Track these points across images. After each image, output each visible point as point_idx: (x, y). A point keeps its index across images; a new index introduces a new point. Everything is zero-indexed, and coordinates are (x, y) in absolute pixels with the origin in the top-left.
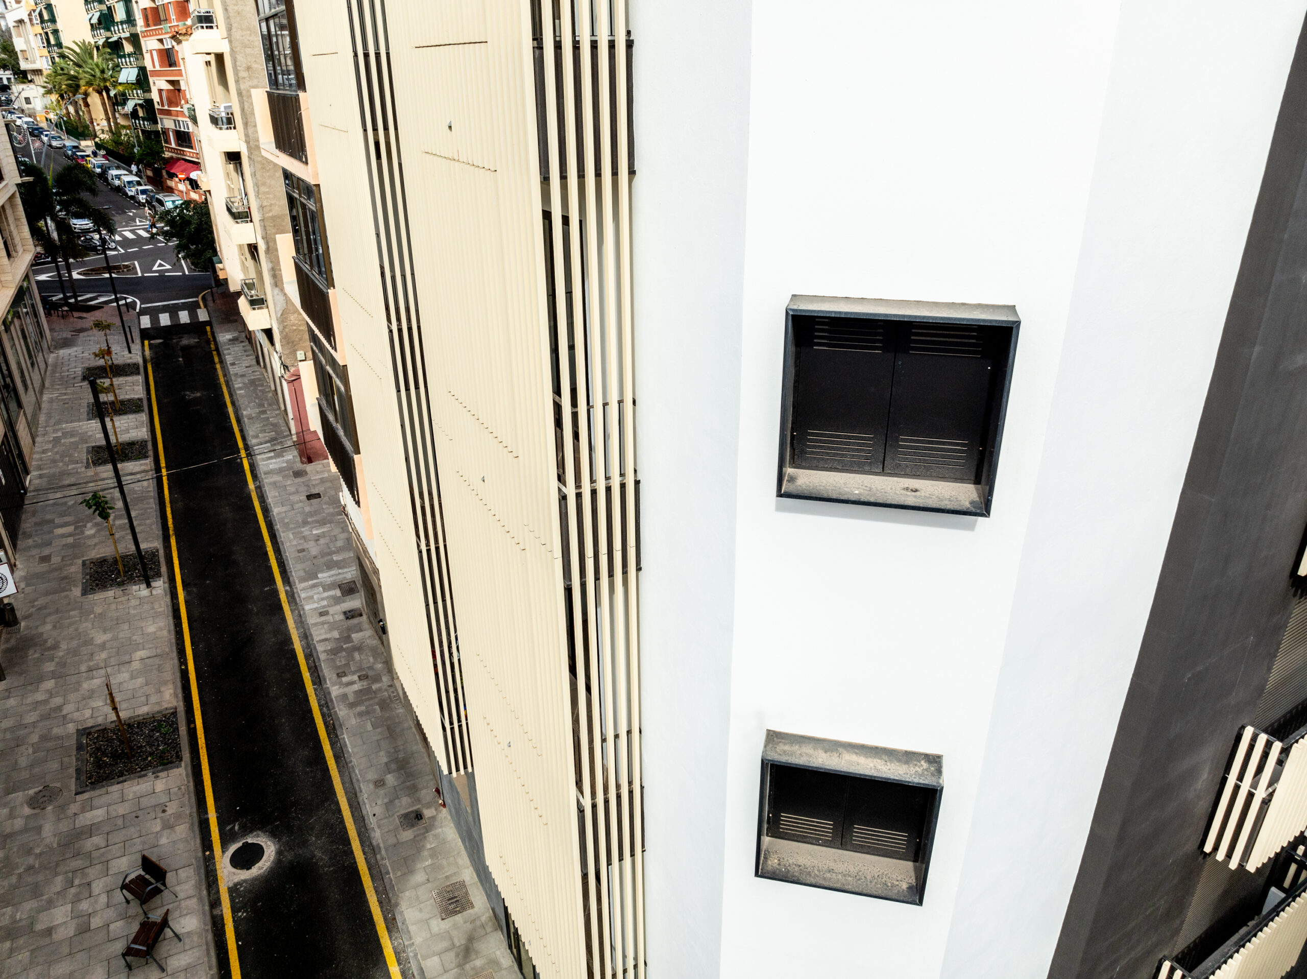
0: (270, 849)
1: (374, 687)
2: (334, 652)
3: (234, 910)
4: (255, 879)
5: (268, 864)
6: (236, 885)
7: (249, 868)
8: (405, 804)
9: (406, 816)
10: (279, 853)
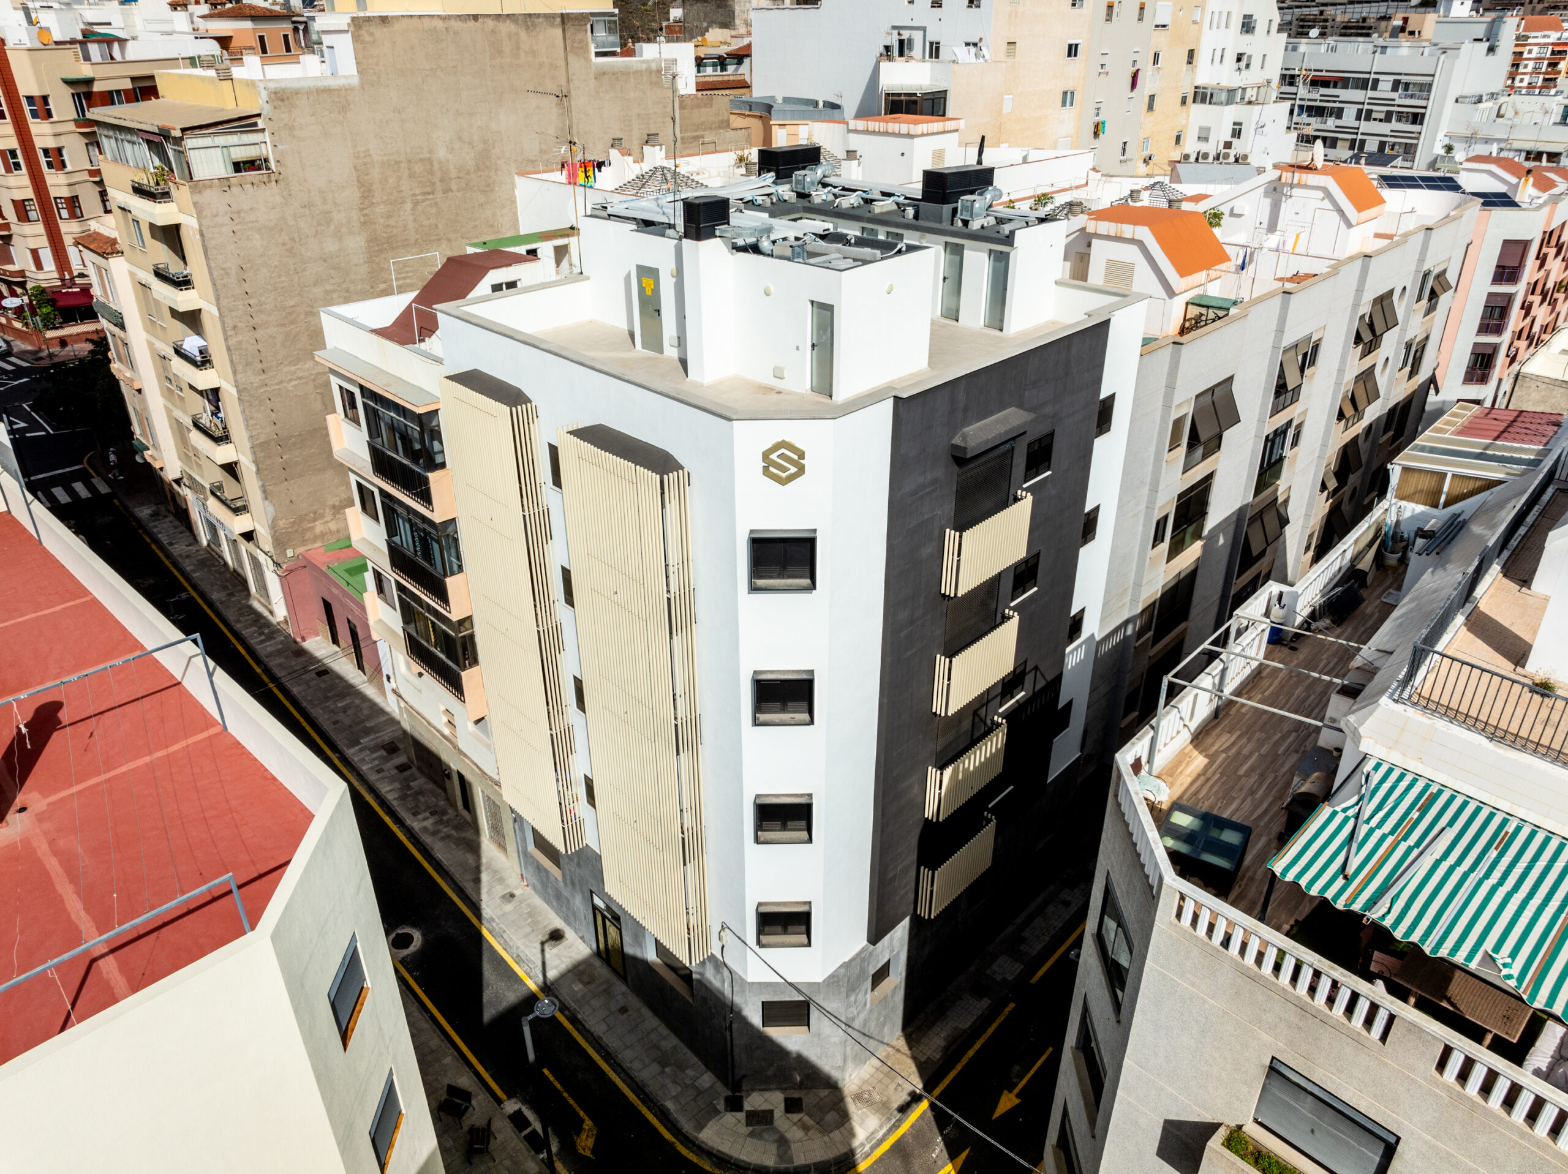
0: (417, 935)
1: (445, 818)
2: (403, 798)
3: (410, 972)
4: (414, 954)
5: (419, 943)
6: (403, 958)
7: (407, 947)
8: (500, 890)
9: (503, 897)
10: (423, 935)
